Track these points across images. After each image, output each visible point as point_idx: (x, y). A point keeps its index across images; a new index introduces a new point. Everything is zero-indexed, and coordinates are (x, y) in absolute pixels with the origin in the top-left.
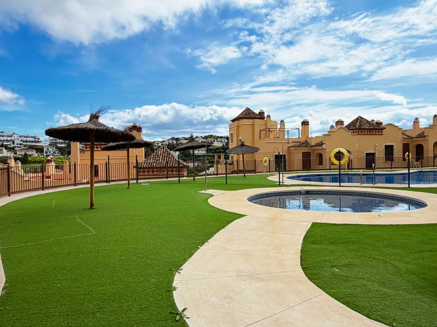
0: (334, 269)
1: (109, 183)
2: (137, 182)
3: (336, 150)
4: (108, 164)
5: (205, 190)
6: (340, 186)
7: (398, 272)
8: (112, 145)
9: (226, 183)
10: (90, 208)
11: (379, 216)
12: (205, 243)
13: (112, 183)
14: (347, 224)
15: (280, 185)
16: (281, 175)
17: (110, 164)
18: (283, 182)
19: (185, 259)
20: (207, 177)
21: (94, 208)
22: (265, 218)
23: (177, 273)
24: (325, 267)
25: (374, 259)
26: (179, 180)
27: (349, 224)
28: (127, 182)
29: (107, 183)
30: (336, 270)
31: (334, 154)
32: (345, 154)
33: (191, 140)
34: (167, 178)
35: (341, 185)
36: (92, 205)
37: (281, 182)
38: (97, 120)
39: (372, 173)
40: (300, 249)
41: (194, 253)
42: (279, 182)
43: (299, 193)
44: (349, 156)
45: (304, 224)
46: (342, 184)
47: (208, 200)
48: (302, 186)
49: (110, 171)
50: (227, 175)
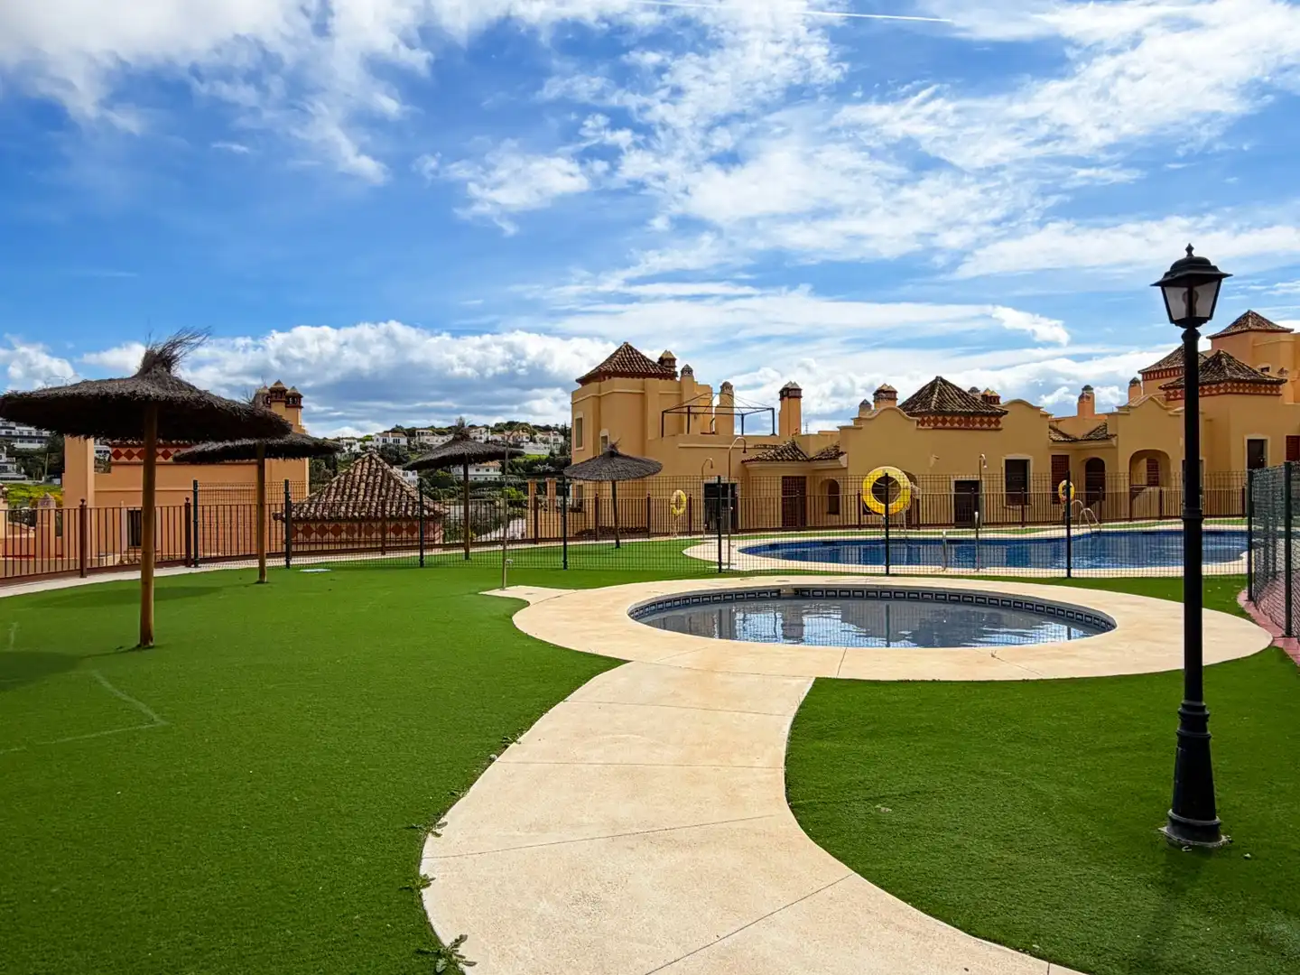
0: (878, 806)
1: (196, 566)
2: (288, 565)
3: (878, 473)
4: (192, 509)
5: (502, 588)
6: (887, 574)
7: (1045, 809)
8: (210, 449)
9: (565, 567)
10: (139, 646)
11: (993, 656)
12: (512, 746)
13: (204, 568)
14: (909, 681)
15: (720, 573)
16: (725, 543)
17: (200, 509)
18: (729, 564)
19: (453, 794)
20: (508, 547)
21: (153, 647)
22: (683, 666)
23: (430, 835)
24: (854, 800)
25: (982, 774)
26: (422, 556)
27: (914, 681)
28: (255, 564)
29: (188, 565)
30: (883, 809)
31: (872, 484)
32: (901, 484)
33: (459, 436)
34: (383, 551)
35: (890, 573)
36: (146, 636)
37: (725, 564)
38: (169, 371)
39: (973, 536)
40: (784, 755)
41: (480, 775)
42: (720, 563)
43: (775, 594)
44: (913, 490)
45: (794, 682)
46: (893, 569)
47: (513, 618)
48: (782, 574)
49: (200, 530)
50: (568, 543)
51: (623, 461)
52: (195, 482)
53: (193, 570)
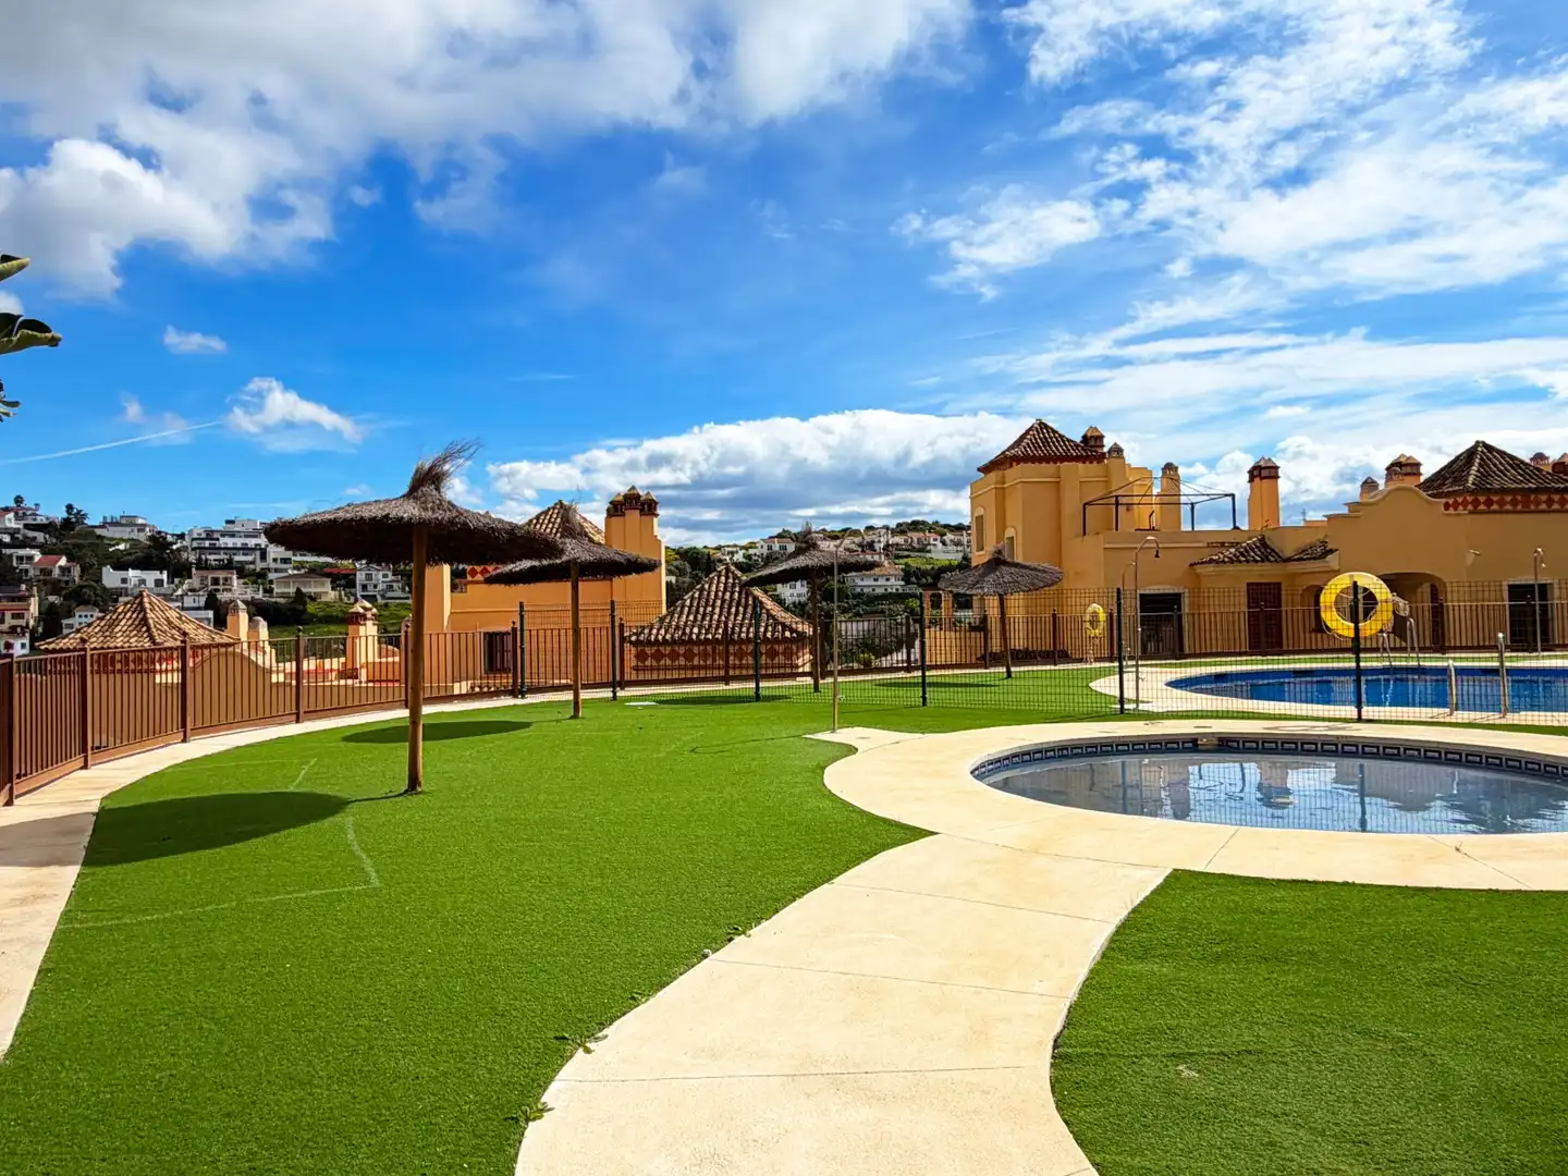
0: (1180, 1068)
1: (523, 697)
2: (615, 697)
3: (1342, 582)
4: (519, 633)
5: (833, 731)
6: (1359, 720)
7: (1443, 1097)
9: (924, 704)
10: (406, 792)
11: (1457, 850)
12: (738, 939)
13: (531, 699)
14: (1307, 881)
15: (1122, 714)
16: (1129, 678)
17: (526, 634)
18: (1137, 701)
19: (633, 998)
20: (840, 679)
21: (420, 793)
22: (1001, 844)
23: (581, 1050)
24: (1148, 1056)
25: (1366, 1033)
26: (757, 688)
27: (1315, 882)
28: (568, 696)
29: (515, 696)
30: (1186, 1073)
31: (1334, 596)
32: (1378, 597)
33: (804, 545)
34: (726, 680)
35: (1363, 717)
36: (414, 782)
37: (1129, 701)
38: (437, 489)
40: (1082, 978)
41: (681, 974)
42: (1122, 701)
43: (1191, 745)
44: (1395, 604)
45: (1145, 873)
46: (1369, 711)
47: (826, 771)
48: (1202, 717)
49: (527, 657)
50: (927, 674)
51: (1013, 570)
52: (521, 603)
53: (519, 701)
